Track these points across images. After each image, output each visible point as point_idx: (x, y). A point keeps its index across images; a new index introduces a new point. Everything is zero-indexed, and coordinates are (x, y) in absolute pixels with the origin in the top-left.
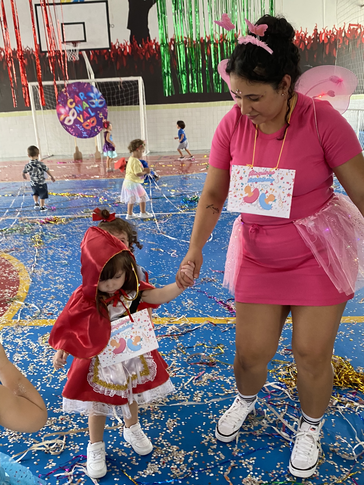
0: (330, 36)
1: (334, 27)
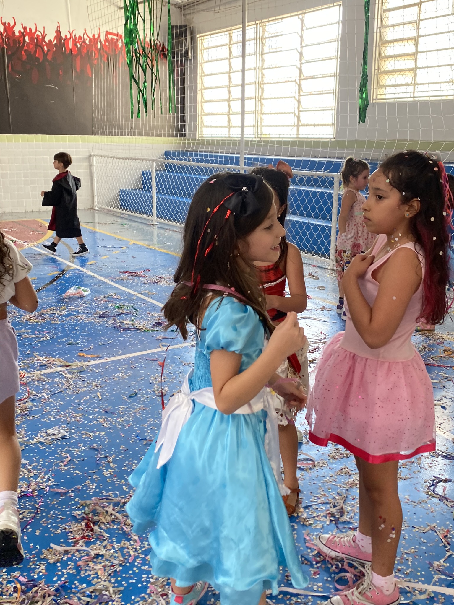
0: (81, 45)
1: (85, 33)
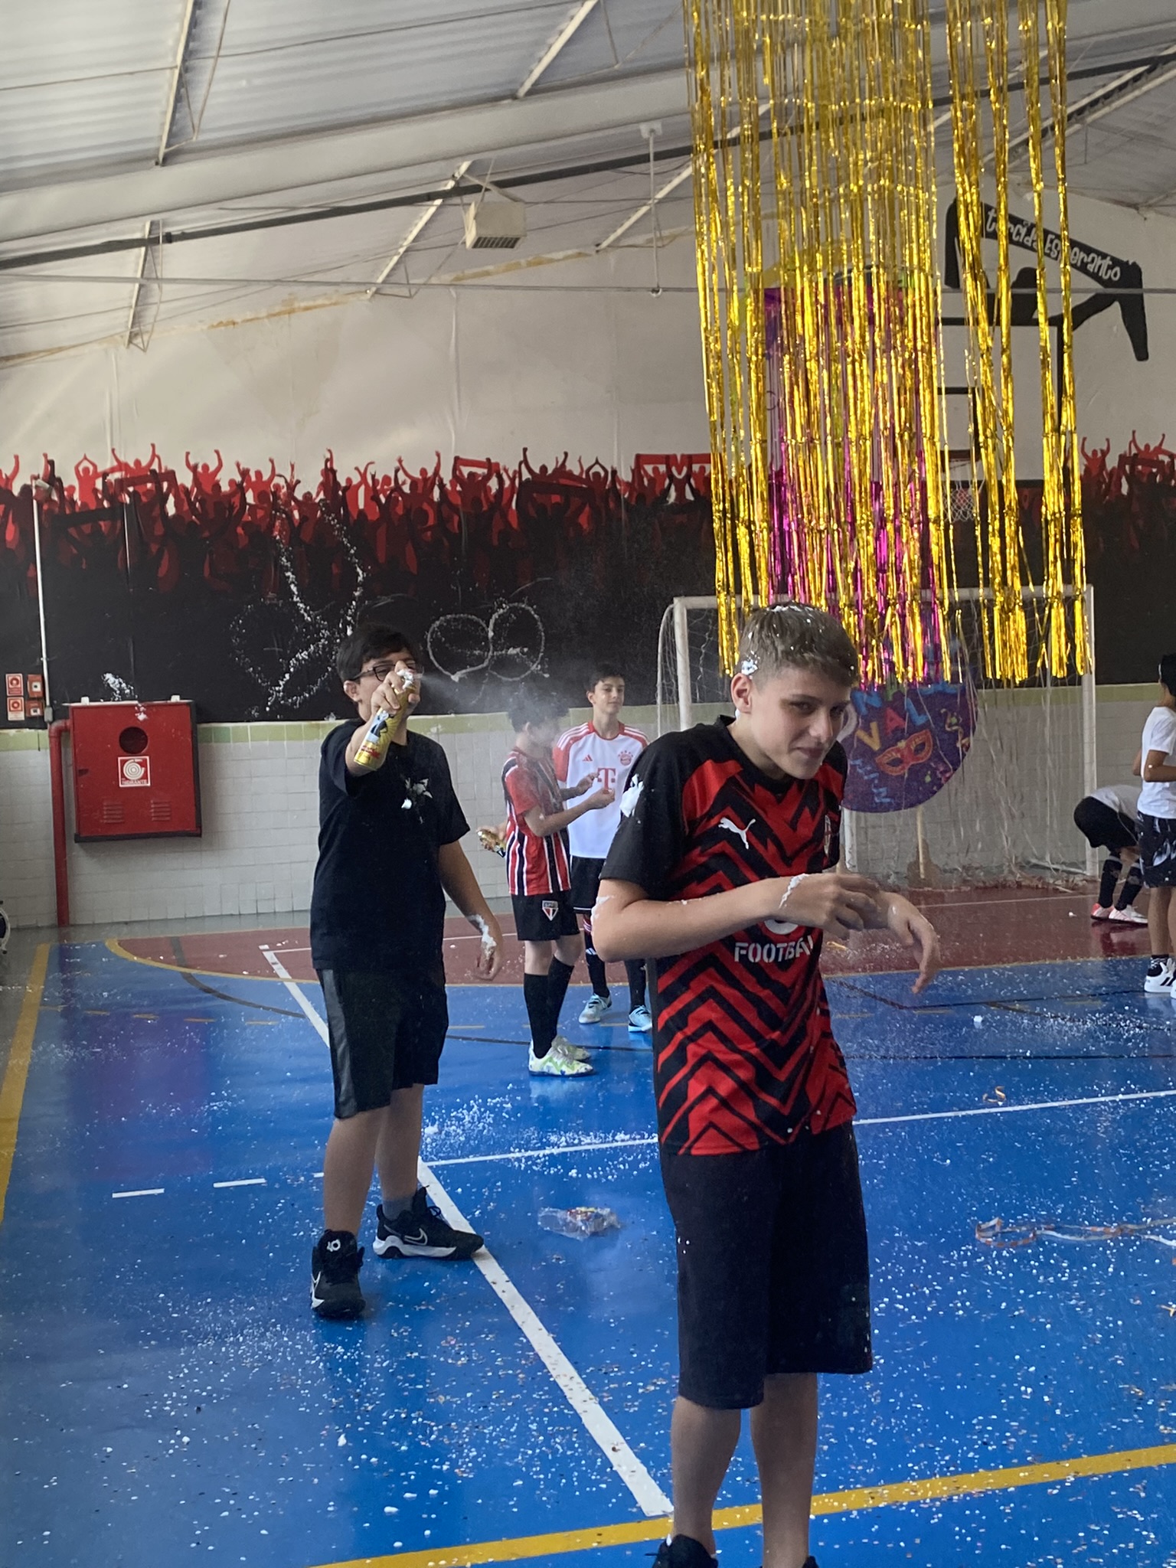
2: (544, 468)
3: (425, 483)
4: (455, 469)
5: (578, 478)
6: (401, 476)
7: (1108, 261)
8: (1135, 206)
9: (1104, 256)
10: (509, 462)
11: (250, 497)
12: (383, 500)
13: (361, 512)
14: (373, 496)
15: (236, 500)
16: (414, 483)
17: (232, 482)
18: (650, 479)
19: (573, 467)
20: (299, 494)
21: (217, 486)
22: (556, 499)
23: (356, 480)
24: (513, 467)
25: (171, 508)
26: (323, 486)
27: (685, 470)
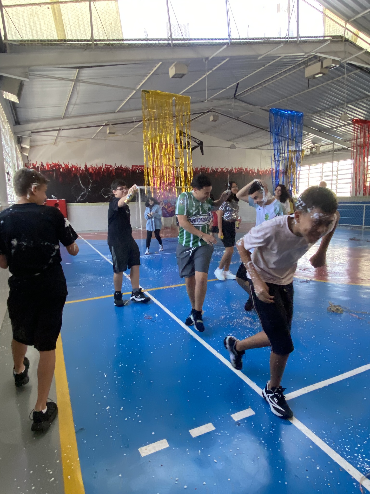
2: (118, 167)
3: (100, 168)
4: (105, 166)
5: (123, 168)
6: (97, 167)
7: (198, 141)
8: (202, 133)
9: (198, 140)
10: (113, 165)
11: (74, 169)
12: (94, 170)
13: (91, 172)
14: (93, 170)
15: (71, 170)
16: (99, 168)
17: (71, 167)
18: (134, 169)
19: (123, 166)
20: (81, 169)
21: (68, 167)
22: (120, 171)
23: (90, 167)
24: (114, 166)
25: (61, 170)
26: (85, 168)
27: (139, 168)
